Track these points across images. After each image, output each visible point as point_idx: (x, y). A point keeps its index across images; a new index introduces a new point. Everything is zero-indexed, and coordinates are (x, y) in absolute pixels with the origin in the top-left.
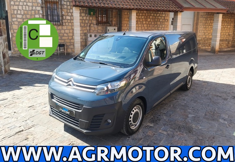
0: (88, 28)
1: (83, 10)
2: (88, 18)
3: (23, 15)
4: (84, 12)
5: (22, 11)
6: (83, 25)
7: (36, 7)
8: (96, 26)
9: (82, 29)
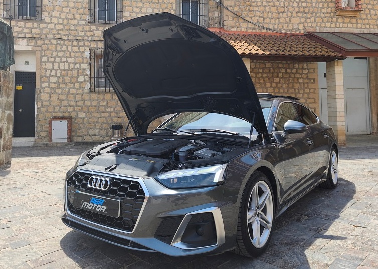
3: (59, 77)
5: (59, 71)
7: (80, 64)
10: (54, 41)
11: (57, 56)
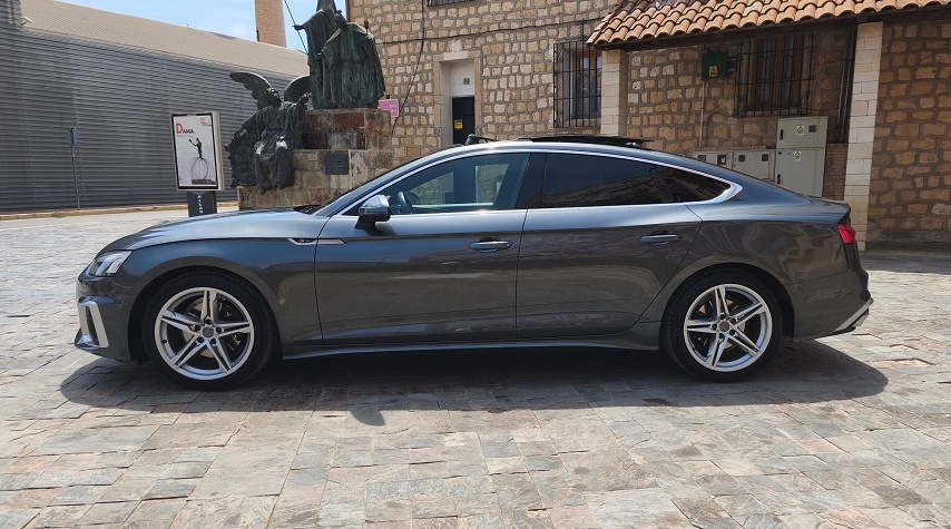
0: (700, 132)
1: (686, 62)
2: (702, 93)
3: (508, 104)
4: (691, 69)
5: (507, 92)
6: (681, 120)
7: (540, 74)
8: (732, 121)
9: (676, 136)
10: (500, 37)
11: (505, 64)
